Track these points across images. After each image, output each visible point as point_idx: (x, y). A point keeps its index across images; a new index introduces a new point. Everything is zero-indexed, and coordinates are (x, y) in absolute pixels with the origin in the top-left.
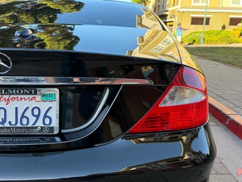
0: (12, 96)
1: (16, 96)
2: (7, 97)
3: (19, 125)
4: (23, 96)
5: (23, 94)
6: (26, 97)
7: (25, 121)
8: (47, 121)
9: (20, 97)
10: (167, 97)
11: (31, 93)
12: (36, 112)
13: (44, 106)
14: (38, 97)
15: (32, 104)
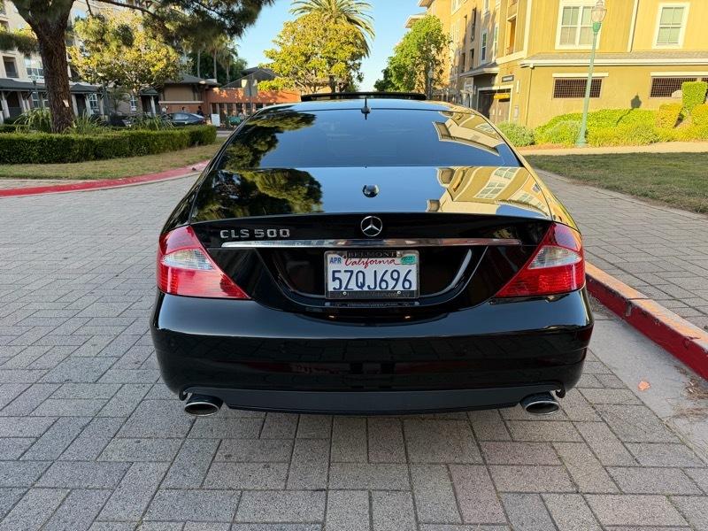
0: (370, 259)
1: (374, 259)
2: (365, 260)
3: (378, 289)
4: (381, 259)
5: (382, 257)
6: (385, 260)
7: (384, 285)
8: (407, 285)
9: (378, 260)
10: (535, 261)
11: (390, 256)
12: (395, 276)
13: (403, 270)
14: (398, 260)
15: (391, 267)
